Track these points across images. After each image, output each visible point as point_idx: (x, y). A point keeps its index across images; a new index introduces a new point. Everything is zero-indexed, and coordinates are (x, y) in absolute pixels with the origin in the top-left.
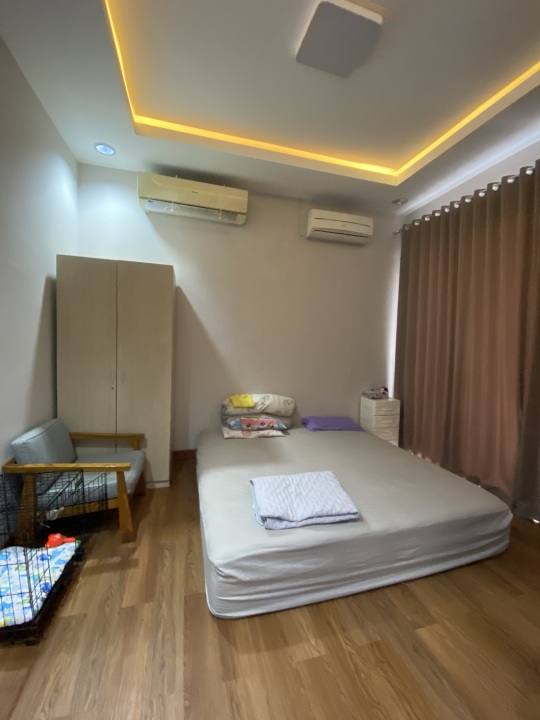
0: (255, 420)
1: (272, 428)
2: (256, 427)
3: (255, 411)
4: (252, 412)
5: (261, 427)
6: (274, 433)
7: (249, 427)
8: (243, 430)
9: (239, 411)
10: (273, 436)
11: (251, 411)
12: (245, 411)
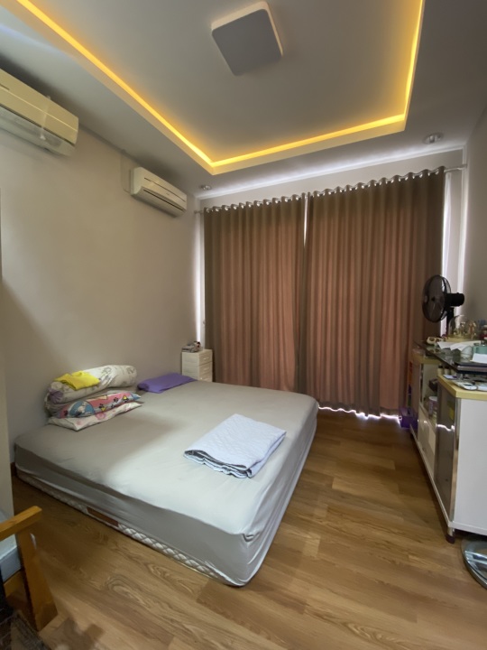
0: (105, 398)
1: (127, 401)
2: (110, 405)
3: (100, 388)
4: (98, 389)
5: (115, 404)
6: (130, 405)
7: (102, 408)
8: (95, 414)
9: (81, 393)
10: (130, 410)
11: (96, 389)
12: (89, 391)
